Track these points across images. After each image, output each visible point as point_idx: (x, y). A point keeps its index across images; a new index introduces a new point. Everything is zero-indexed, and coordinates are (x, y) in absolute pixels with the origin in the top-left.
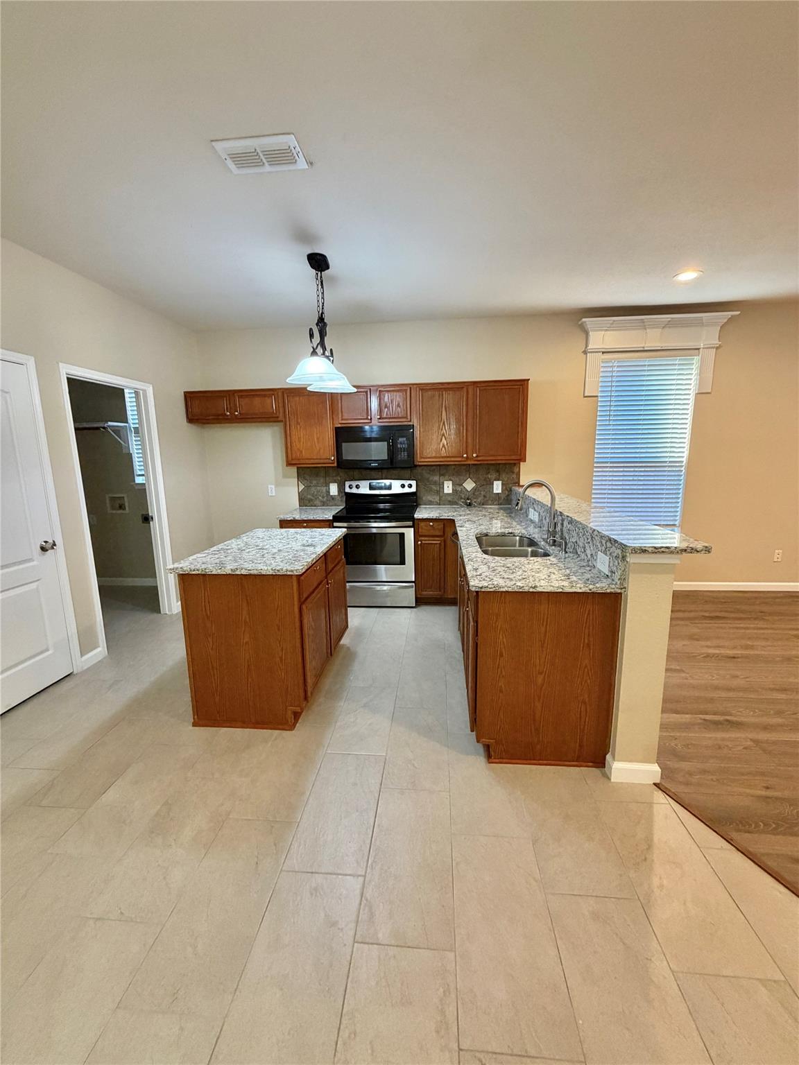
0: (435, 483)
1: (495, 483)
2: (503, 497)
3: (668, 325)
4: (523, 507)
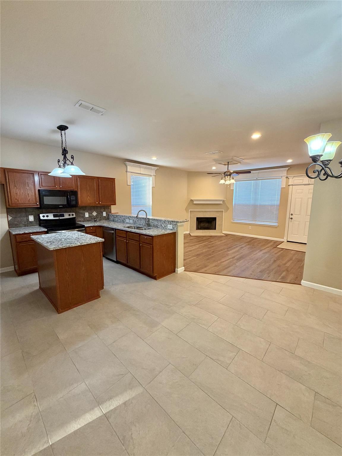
0: (82, 213)
1: (104, 212)
2: (106, 217)
3: (145, 168)
4: (119, 219)
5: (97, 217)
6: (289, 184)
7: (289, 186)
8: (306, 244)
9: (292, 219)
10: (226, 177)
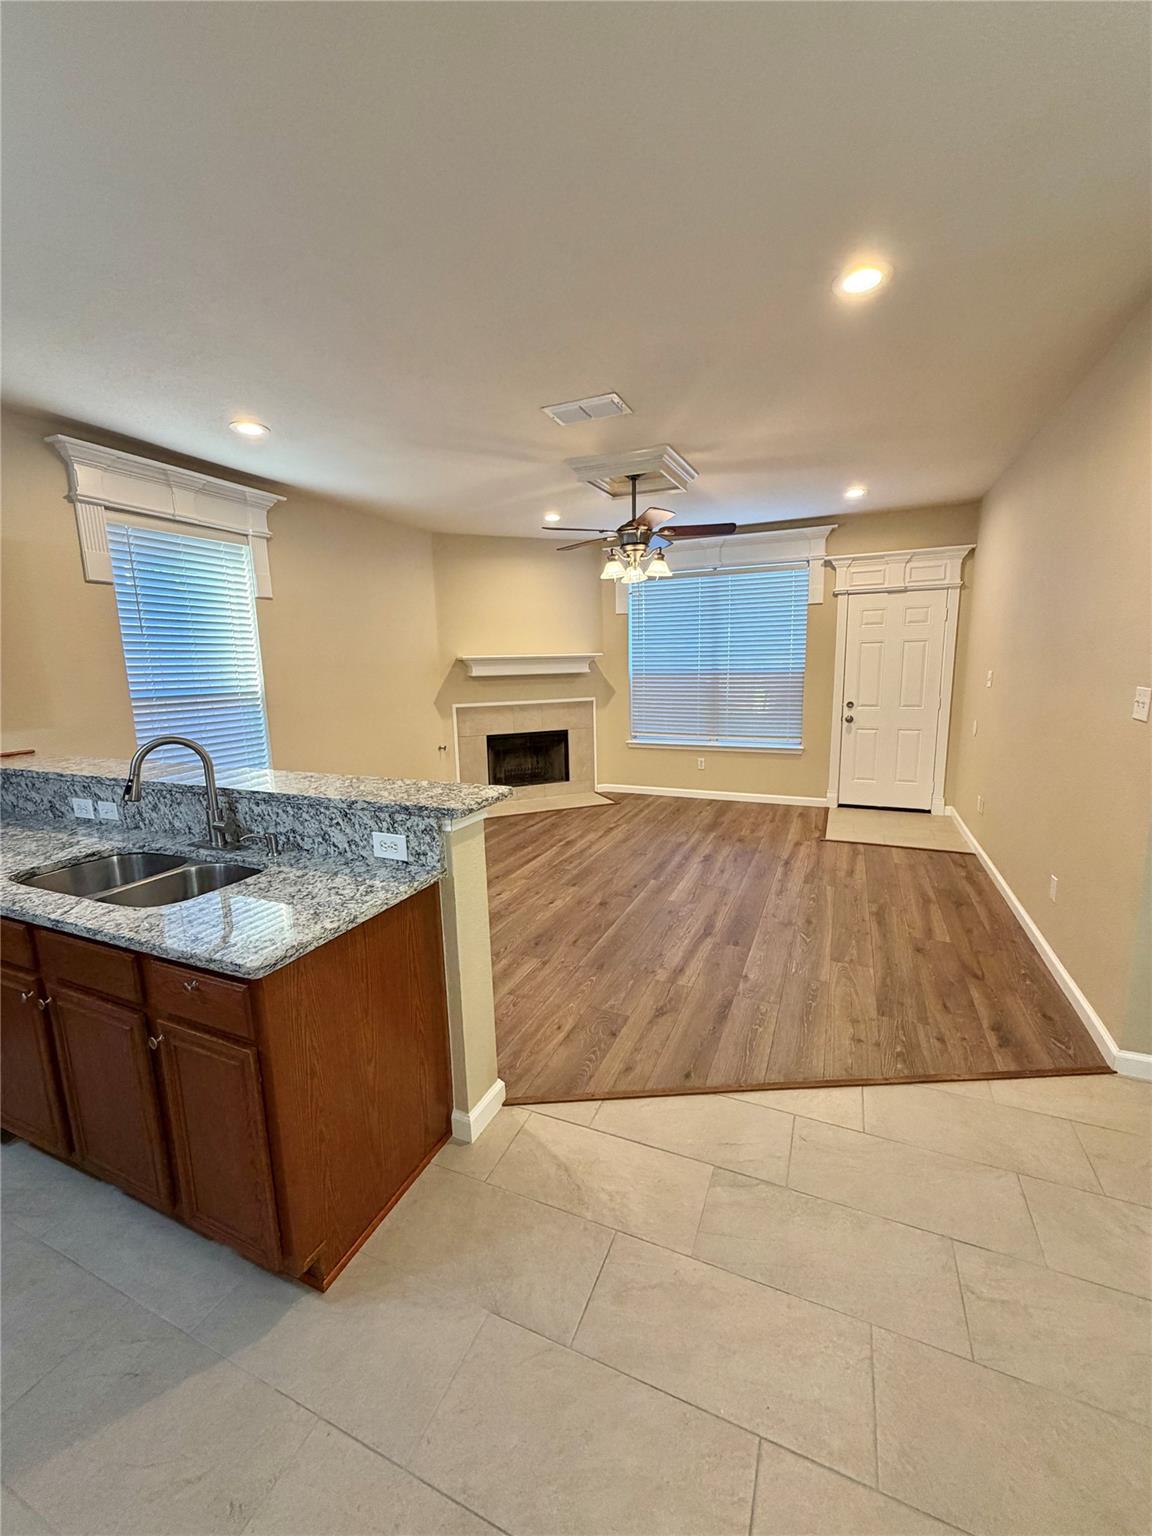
3: (203, 491)
4: (27, 799)
6: (838, 588)
7: (836, 595)
9: (850, 720)
10: (629, 547)
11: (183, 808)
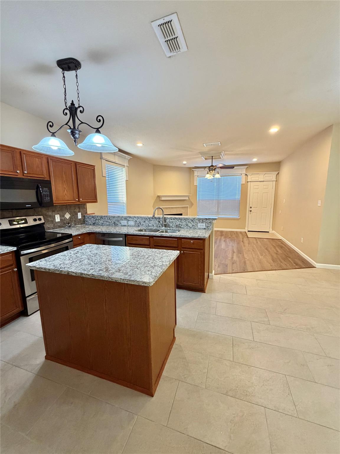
0: (50, 216)
1: (79, 213)
2: (82, 220)
3: (119, 156)
5: (70, 220)
6: (248, 181)
7: (248, 182)
8: (269, 232)
9: (251, 211)
10: (211, 171)
11: (152, 221)
